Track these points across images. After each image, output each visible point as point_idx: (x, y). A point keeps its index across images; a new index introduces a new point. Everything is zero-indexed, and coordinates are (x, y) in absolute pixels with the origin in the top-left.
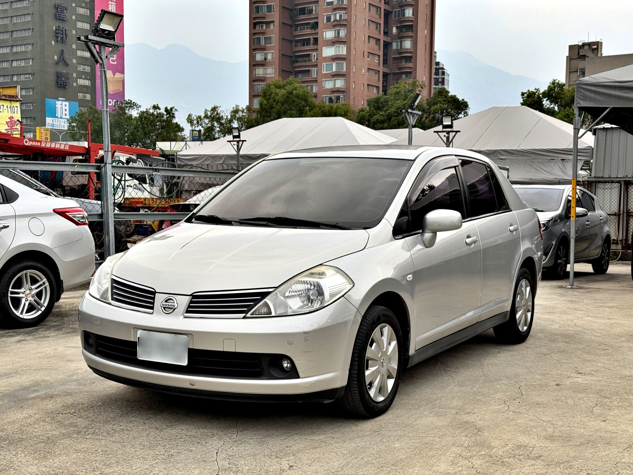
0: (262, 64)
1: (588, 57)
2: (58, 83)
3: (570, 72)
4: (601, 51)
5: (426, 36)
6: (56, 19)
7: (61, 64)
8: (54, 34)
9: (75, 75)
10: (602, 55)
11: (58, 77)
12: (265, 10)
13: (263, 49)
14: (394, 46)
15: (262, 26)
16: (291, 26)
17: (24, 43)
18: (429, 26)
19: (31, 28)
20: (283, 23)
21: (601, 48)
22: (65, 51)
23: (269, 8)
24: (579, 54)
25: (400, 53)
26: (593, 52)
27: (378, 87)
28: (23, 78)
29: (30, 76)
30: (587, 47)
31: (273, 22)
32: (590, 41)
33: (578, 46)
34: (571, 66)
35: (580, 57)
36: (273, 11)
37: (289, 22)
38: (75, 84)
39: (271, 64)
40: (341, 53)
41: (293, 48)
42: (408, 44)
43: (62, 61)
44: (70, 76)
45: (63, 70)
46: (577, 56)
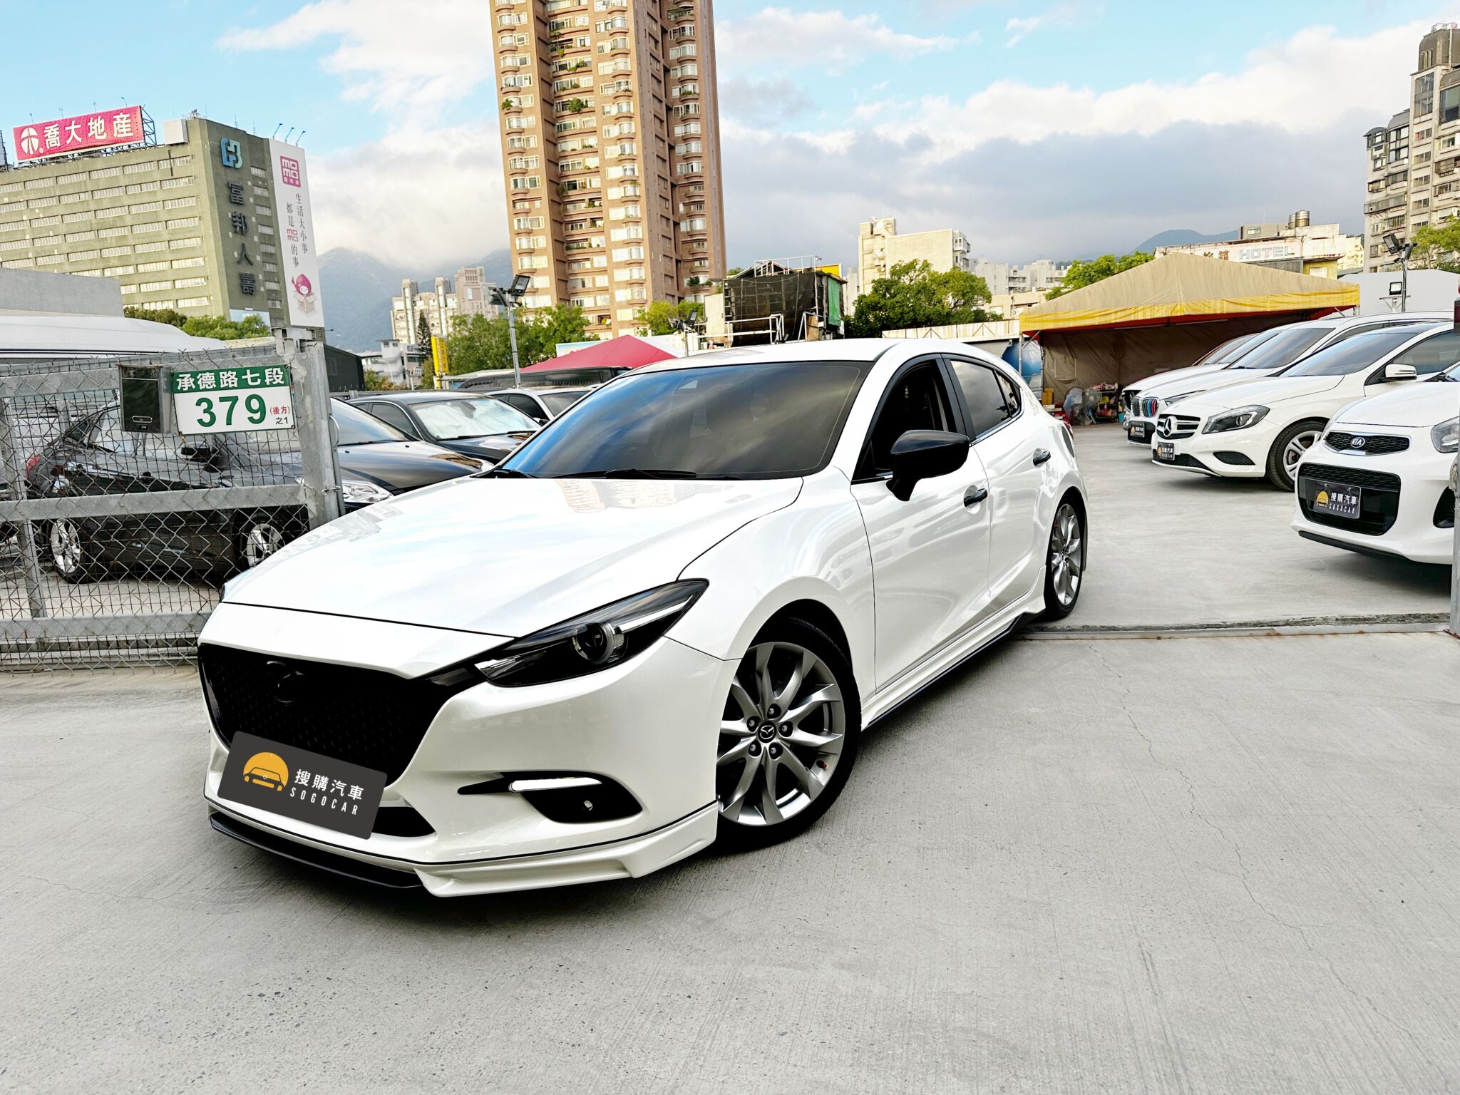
0: (531, 252)
2: (242, 287)
3: (865, 253)
6: (232, 202)
7: (244, 262)
8: (231, 222)
9: (261, 277)
11: (242, 280)
12: (528, 185)
13: (529, 233)
14: (684, 227)
16: (560, 204)
17: (188, 235)
19: (198, 215)
22: (246, 245)
23: (533, 183)
24: (872, 233)
25: (691, 236)
27: (672, 277)
28: (189, 283)
29: (203, 280)
31: (540, 198)
34: (865, 247)
35: (874, 237)
37: (557, 199)
38: (262, 289)
39: (542, 252)
40: (635, 237)
41: (564, 232)
42: (699, 224)
43: (245, 258)
44: (255, 278)
45: (247, 270)
46: (870, 236)
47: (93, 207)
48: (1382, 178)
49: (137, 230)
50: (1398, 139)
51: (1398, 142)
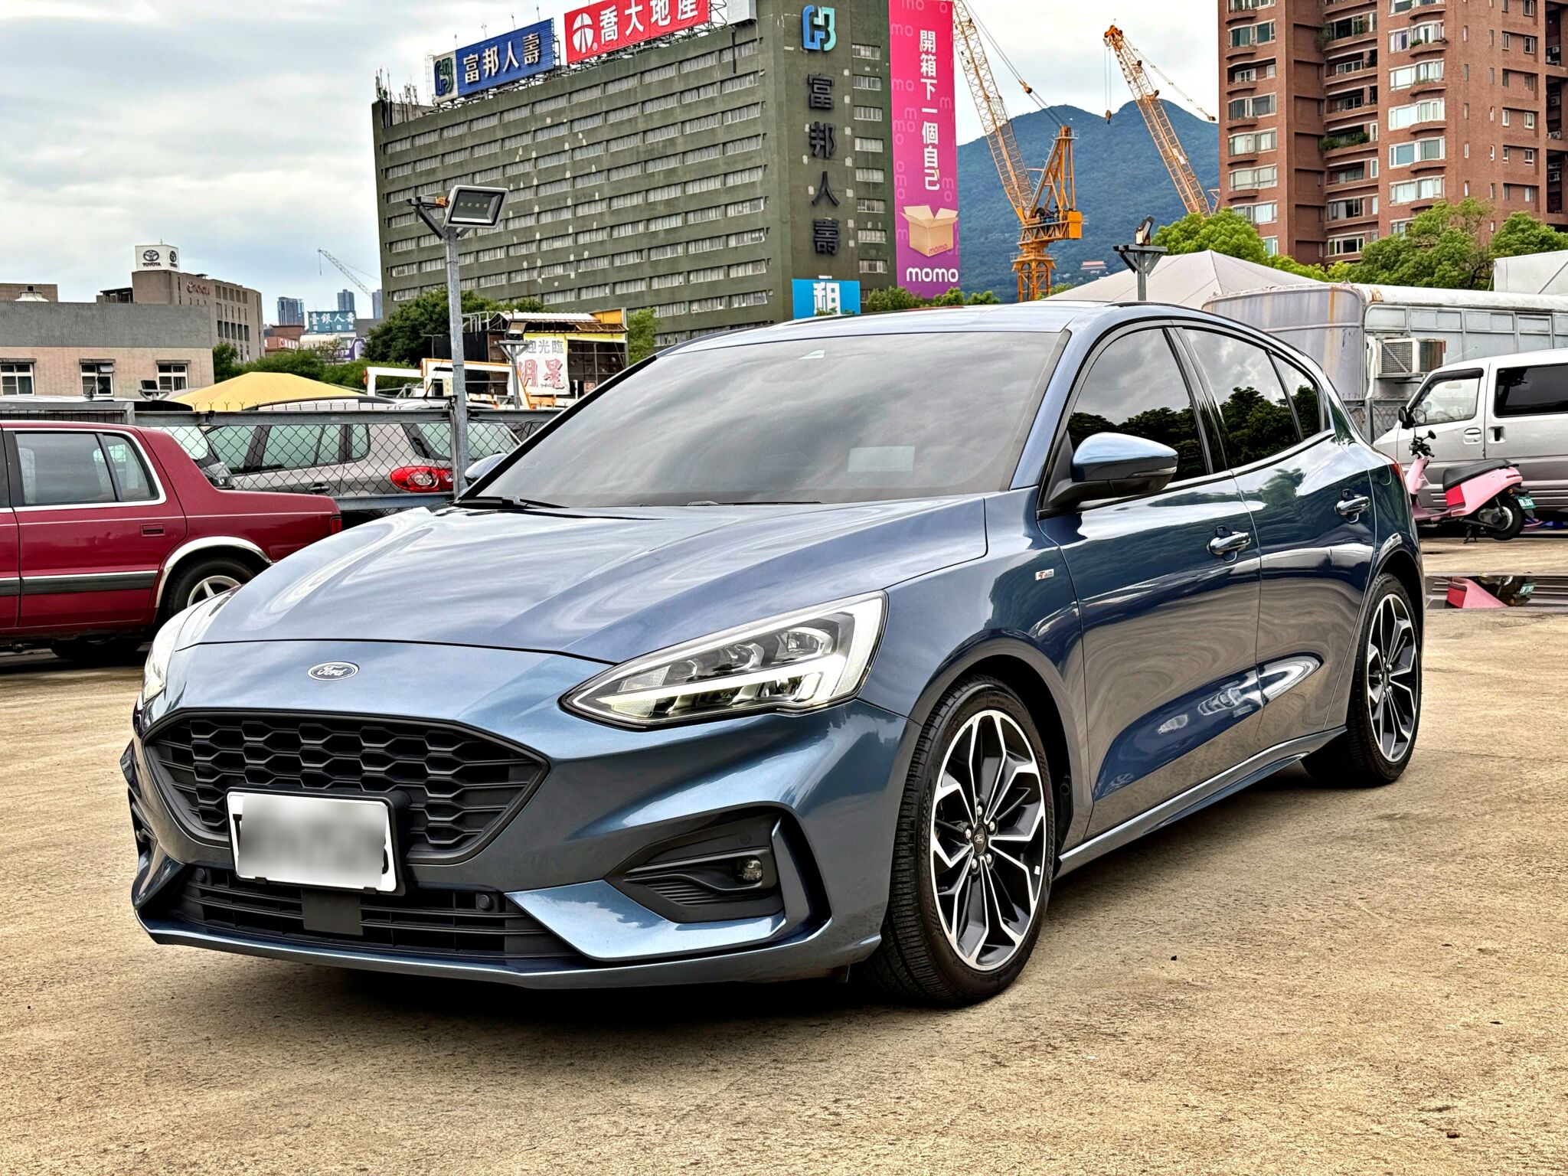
0: (1249, 161)
15: (1248, 74)
16: (1319, 66)
17: (749, 165)
19: (762, 133)
20: (1296, 62)
27: (1535, 188)
28: (747, 238)
29: (761, 234)
36: (1273, 38)
37: (1313, 58)
39: (1269, 159)
40: (1432, 119)
44: (841, 226)
45: (826, 214)
47: (641, 127)
49: (691, 159)
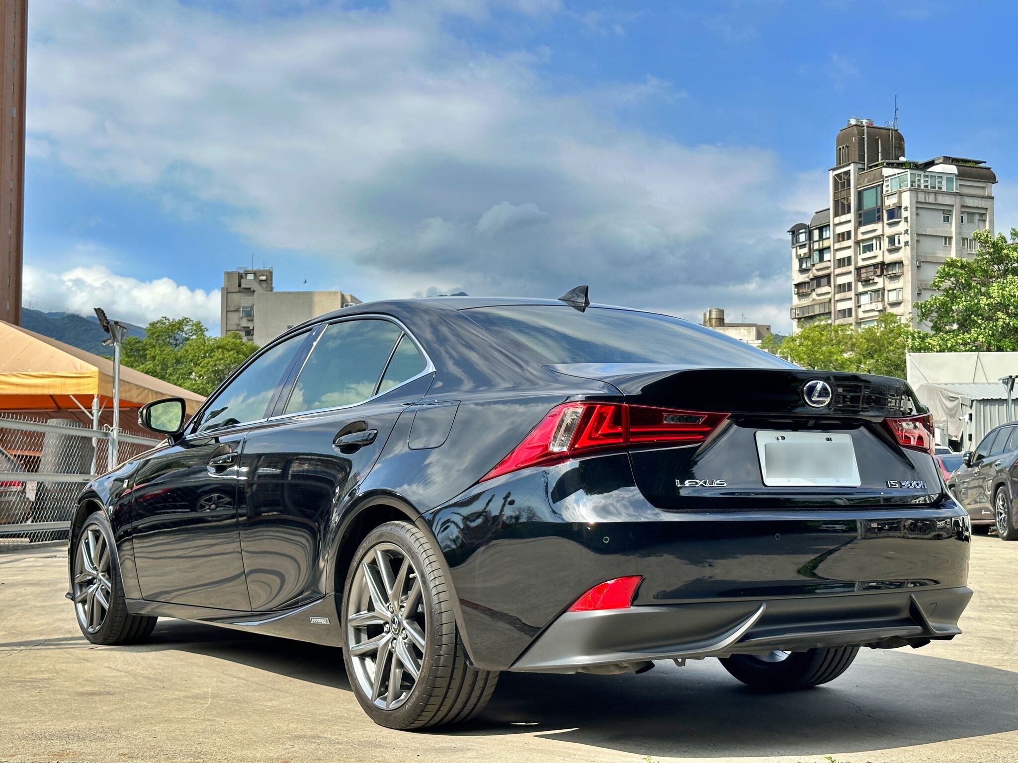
1: (254, 291)
3: (227, 312)
4: (271, 284)
5: (10, 238)
10: (272, 290)
18: (14, 223)
21: (271, 280)
24: (240, 286)
26: (260, 284)
30: (250, 277)
32: (255, 269)
33: (239, 273)
34: (229, 302)
35: (242, 290)
46: (237, 289)
48: (807, 280)
50: (821, 237)
51: (821, 242)
